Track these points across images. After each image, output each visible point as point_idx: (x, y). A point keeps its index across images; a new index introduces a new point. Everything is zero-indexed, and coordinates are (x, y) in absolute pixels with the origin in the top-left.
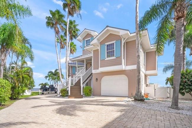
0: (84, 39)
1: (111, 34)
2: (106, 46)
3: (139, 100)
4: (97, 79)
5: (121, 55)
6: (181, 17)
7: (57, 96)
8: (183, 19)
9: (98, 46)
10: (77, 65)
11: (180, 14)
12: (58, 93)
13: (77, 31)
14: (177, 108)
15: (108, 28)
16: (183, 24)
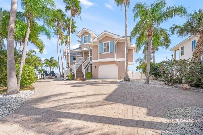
0: (82, 35)
1: (107, 36)
2: (103, 44)
3: (127, 80)
4: (95, 67)
5: (114, 51)
6: (150, 35)
7: (64, 79)
8: (151, 36)
9: (97, 43)
10: (76, 55)
11: (150, 34)
12: (65, 77)
13: (75, 27)
14: (148, 84)
15: (106, 32)
16: (151, 39)
